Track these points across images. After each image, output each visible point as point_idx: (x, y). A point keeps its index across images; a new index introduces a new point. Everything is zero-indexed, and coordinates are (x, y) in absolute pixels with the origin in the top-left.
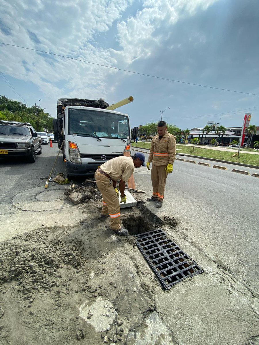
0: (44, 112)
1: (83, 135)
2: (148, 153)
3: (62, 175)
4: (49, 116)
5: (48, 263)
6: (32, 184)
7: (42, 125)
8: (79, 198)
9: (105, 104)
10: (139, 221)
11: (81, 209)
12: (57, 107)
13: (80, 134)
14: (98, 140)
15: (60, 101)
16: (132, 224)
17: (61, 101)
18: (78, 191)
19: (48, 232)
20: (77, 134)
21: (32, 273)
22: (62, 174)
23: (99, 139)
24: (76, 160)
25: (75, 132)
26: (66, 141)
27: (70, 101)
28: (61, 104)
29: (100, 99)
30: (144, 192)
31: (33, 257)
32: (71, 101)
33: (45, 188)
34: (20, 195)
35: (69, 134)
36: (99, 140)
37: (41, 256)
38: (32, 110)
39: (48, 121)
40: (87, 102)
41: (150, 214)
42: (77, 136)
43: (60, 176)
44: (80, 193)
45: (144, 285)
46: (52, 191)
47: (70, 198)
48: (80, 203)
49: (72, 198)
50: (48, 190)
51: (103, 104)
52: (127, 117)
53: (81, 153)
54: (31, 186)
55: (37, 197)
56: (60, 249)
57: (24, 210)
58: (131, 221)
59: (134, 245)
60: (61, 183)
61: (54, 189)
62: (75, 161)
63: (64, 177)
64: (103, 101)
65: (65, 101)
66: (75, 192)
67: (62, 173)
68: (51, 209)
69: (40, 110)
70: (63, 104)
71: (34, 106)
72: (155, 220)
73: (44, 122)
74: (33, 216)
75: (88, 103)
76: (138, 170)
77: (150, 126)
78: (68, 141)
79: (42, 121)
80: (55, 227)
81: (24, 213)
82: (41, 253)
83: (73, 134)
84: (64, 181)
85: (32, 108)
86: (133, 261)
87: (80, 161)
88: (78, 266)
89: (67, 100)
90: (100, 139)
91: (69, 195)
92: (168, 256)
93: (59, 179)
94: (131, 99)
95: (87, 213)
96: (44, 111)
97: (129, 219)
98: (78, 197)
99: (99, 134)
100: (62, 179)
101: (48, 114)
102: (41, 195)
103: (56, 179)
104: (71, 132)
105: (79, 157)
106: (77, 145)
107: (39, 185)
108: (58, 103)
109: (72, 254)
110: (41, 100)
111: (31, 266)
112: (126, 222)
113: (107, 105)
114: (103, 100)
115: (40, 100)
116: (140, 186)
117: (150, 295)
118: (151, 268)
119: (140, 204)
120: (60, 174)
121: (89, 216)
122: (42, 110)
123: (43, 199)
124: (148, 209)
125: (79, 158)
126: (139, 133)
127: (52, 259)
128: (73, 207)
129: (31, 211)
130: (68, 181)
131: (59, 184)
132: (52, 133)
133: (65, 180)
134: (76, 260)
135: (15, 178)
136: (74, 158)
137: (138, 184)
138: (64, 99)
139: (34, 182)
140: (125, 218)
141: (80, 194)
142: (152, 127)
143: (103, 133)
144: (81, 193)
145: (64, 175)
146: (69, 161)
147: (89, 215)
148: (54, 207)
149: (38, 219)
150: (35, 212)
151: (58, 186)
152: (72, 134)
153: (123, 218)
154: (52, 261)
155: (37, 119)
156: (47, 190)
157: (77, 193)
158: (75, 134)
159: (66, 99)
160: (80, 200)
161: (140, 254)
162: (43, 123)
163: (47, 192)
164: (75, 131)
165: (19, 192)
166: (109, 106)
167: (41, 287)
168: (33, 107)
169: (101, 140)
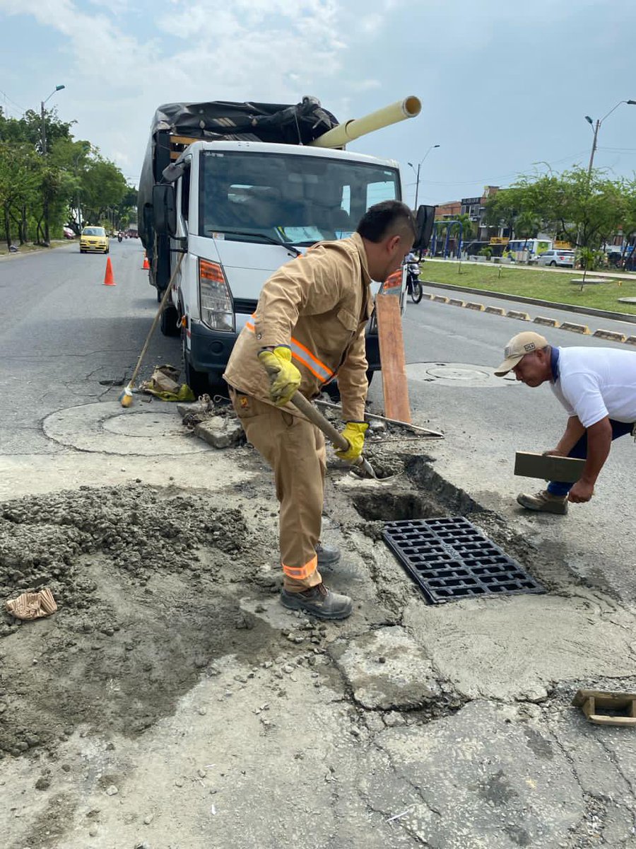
0: (73, 136)
1: (243, 237)
2: (504, 313)
3: (172, 373)
4: (91, 156)
5: (167, 536)
6: (80, 395)
7: (67, 196)
8: (229, 430)
9: (322, 119)
10: (407, 510)
11: (236, 460)
12: (154, 136)
13: (235, 233)
14: (290, 252)
15: (162, 116)
16: (385, 515)
17: (167, 114)
18: (224, 413)
19: (155, 493)
20: (223, 235)
21: (136, 545)
22: (170, 369)
23: (295, 251)
24: (219, 321)
25: (218, 228)
26: (191, 255)
27: (198, 111)
28: (166, 126)
29: (306, 99)
30: (440, 436)
31: (134, 520)
32: (201, 112)
33: (124, 406)
34: (59, 417)
35: (201, 233)
36: (295, 255)
37: (153, 521)
38: (23, 128)
39: (85, 176)
40: (255, 113)
41: (443, 489)
42: (226, 239)
43: (165, 376)
44: (232, 418)
45: (384, 592)
46: (144, 416)
47: (203, 430)
48: (230, 447)
49: (209, 430)
50: (133, 413)
51: (313, 118)
52: (396, 171)
53: (234, 296)
54: (78, 399)
55: (106, 425)
56: (191, 516)
57: (82, 451)
58: (380, 504)
59: (375, 537)
60: (168, 397)
61: (150, 410)
62: (214, 324)
63: (176, 378)
64: (316, 106)
65: (179, 113)
66: (217, 414)
67: (168, 366)
68: (153, 452)
69: (54, 126)
70: (173, 125)
71: (32, 113)
72: (455, 502)
73: (72, 180)
74: (108, 463)
75: (261, 117)
76: (438, 372)
77: (531, 189)
78: (196, 257)
79: (66, 178)
80: (170, 487)
81: (83, 455)
82: (151, 516)
83: (214, 234)
84: (177, 391)
85: (23, 122)
86: (368, 562)
87: (230, 324)
88: (233, 549)
89: (186, 111)
90: (298, 248)
91: (201, 421)
92: (462, 561)
93: (162, 383)
94: (412, 106)
95: (253, 469)
96: (71, 131)
97: (374, 498)
98: (225, 428)
99: (295, 234)
100: (169, 384)
101: (86, 145)
102: (114, 422)
103: (151, 384)
104: (207, 227)
105: (230, 311)
106: (223, 270)
107: (101, 398)
108: (157, 123)
109: (220, 528)
110: (63, 87)
111: (135, 532)
112: (367, 507)
113: (328, 122)
114: (314, 102)
115: (58, 89)
116: (432, 418)
117: (393, 605)
118: (410, 575)
119: (418, 466)
120: (162, 368)
121: (258, 476)
122: (64, 130)
123: (123, 430)
124: (438, 475)
125: (228, 311)
126: (484, 223)
127: (177, 528)
128: (212, 454)
129: (99, 452)
130: (188, 393)
131: (161, 400)
132: (99, 225)
133: (178, 388)
134: (228, 537)
135: (26, 375)
136: (214, 313)
137: (424, 415)
138: (178, 107)
139: (86, 389)
140: (363, 494)
141: (232, 421)
142: (541, 194)
143: (309, 230)
144: (235, 419)
145: (174, 373)
146: (198, 322)
147: (257, 473)
148: (159, 449)
149: (124, 469)
150: (112, 456)
151: (162, 405)
152: (209, 234)
153: (356, 493)
154: (178, 532)
155: (46, 170)
156: (129, 410)
157: (222, 419)
158: (218, 234)
159: (183, 104)
160: (231, 437)
161: (390, 555)
162: (72, 185)
163: (130, 418)
164: (221, 224)
165: (52, 410)
166: (337, 123)
167: (159, 565)
168: (30, 118)
169: (298, 253)
